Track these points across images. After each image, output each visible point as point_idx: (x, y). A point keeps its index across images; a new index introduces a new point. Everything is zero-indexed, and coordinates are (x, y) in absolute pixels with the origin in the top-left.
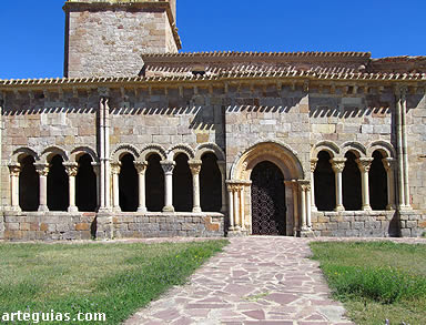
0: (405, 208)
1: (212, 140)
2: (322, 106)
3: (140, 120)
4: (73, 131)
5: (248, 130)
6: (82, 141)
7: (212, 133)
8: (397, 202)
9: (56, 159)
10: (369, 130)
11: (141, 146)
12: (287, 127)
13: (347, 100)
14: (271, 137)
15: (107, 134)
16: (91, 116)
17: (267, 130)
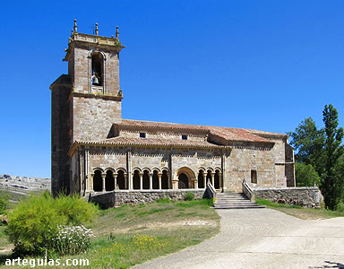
0: (225, 188)
1: (167, 166)
2: (201, 155)
3: (142, 158)
4: (117, 162)
5: (179, 163)
6: (120, 166)
7: (167, 163)
8: (222, 186)
9: (110, 172)
10: (214, 163)
11: (142, 167)
12: (190, 162)
13: (208, 153)
14: (186, 165)
15: (130, 163)
16: (125, 156)
17: (184, 163)
